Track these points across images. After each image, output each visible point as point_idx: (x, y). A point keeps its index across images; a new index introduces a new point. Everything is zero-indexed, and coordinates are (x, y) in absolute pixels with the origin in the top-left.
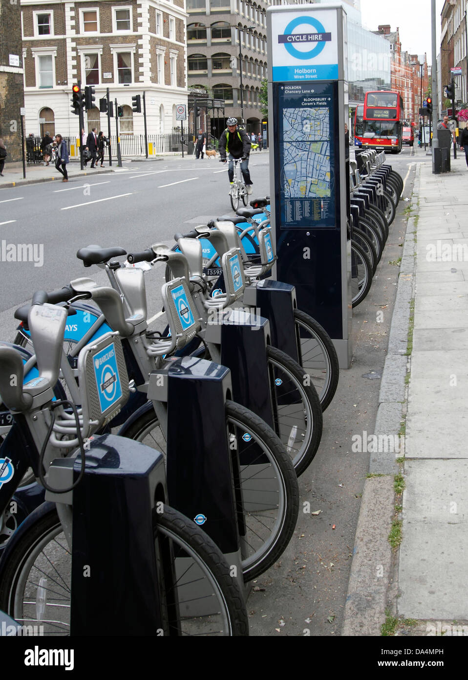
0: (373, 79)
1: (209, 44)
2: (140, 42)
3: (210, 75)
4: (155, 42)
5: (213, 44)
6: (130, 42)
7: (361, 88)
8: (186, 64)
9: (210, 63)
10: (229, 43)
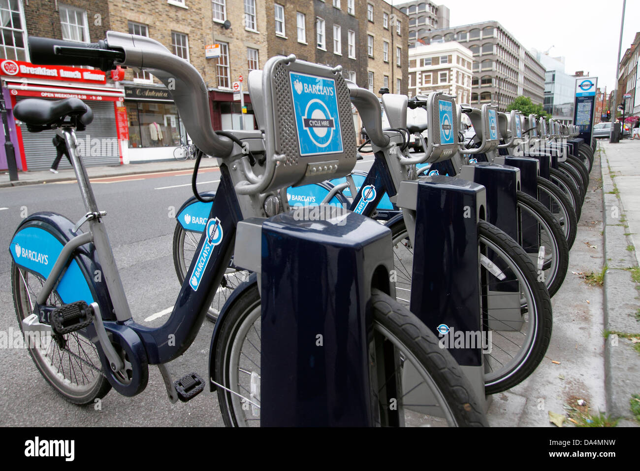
0: (568, 104)
1: (479, 87)
2: (451, 88)
3: (479, 103)
4: (458, 88)
5: (482, 87)
6: (446, 88)
7: (561, 109)
8: (470, 98)
9: (479, 97)
10: (490, 86)
